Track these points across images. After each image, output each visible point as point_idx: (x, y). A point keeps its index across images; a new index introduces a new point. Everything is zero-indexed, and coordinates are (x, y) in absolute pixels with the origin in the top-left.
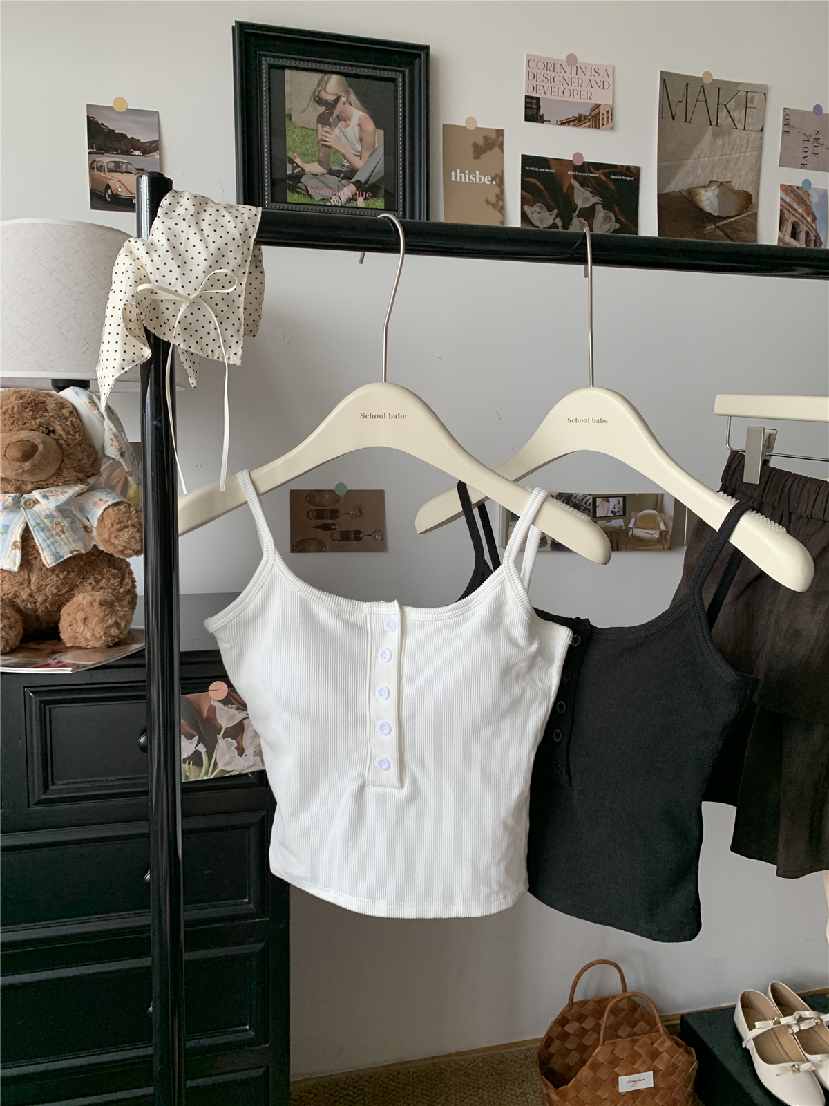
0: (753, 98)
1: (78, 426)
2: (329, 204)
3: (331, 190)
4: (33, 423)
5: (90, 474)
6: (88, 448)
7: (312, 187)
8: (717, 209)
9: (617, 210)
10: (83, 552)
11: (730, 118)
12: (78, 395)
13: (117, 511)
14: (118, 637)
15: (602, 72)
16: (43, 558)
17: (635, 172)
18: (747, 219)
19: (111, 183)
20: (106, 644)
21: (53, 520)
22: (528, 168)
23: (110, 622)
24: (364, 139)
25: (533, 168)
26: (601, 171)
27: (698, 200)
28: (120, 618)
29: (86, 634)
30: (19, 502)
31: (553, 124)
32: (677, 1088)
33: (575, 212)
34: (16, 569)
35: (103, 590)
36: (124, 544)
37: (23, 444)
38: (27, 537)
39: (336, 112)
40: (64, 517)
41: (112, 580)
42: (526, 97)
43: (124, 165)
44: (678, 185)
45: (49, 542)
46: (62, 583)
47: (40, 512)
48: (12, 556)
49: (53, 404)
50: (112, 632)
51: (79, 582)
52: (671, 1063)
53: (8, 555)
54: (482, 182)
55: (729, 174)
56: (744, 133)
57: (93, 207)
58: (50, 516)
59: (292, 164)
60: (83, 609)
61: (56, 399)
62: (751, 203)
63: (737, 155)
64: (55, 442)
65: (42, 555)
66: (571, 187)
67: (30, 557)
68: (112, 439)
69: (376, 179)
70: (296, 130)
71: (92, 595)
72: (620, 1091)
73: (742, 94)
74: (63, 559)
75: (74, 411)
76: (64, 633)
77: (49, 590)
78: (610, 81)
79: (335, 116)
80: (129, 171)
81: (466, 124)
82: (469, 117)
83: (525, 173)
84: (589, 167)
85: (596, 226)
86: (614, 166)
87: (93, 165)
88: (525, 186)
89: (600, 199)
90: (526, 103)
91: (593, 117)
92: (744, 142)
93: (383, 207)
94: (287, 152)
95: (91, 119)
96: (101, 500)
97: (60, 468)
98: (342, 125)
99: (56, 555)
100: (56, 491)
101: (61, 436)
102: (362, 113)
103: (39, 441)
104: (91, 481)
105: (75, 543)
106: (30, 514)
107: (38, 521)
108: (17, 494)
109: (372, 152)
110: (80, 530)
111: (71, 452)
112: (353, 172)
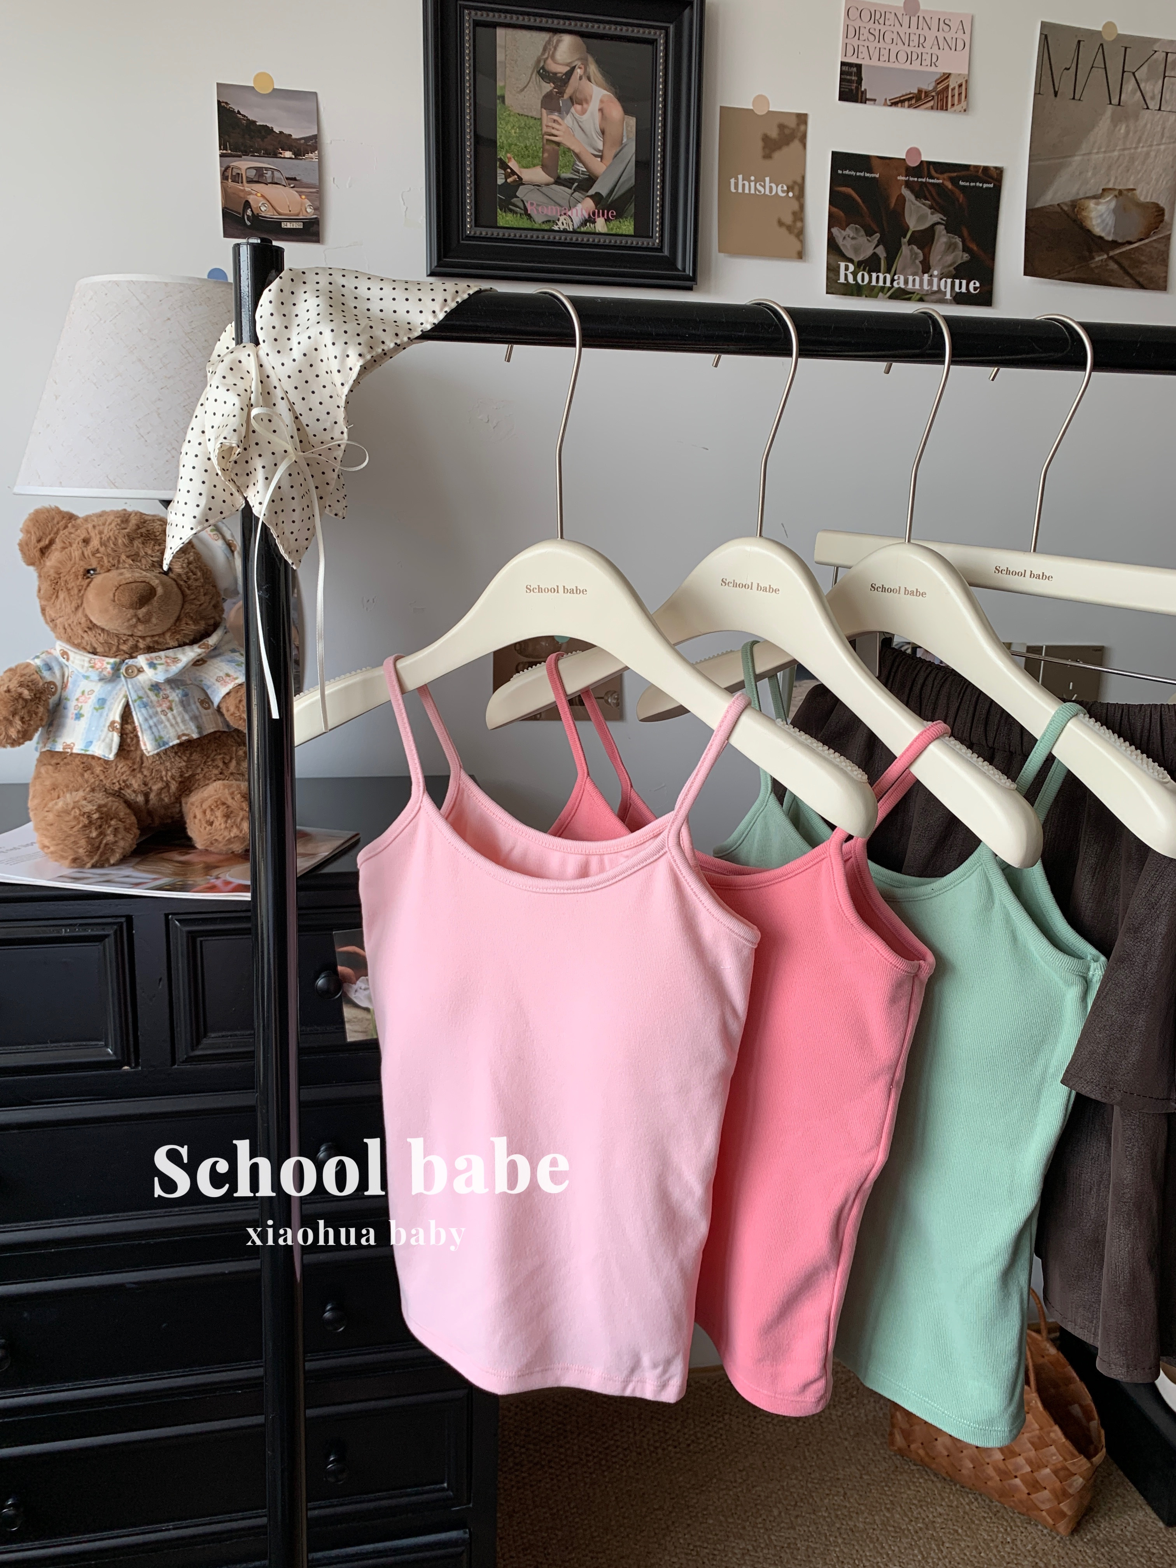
0: (1174, 63)
2: (556, 228)
3: (559, 208)
7: (532, 204)
8: (1112, 230)
9: (965, 233)
11: (1139, 93)
15: (955, 25)
16: (142, 743)
17: (995, 176)
18: (1155, 245)
19: (251, 198)
21: (159, 692)
22: (840, 172)
24: (607, 133)
25: (847, 172)
26: (946, 175)
27: (1085, 217)
30: (120, 670)
31: (879, 105)
33: (905, 237)
34: (111, 757)
37: (137, 587)
39: (569, 91)
42: (843, 64)
43: (270, 173)
44: (1057, 195)
45: (152, 722)
48: (107, 739)
53: (102, 737)
54: (774, 192)
55: (1132, 178)
56: (1158, 116)
57: (226, 234)
59: (505, 170)
62: (1162, 221)
63: (1145, 149)
64: (174, 583)
65: (141, 739)
66: (902, 199)
69: (621, 191)
70: (511, 119)
73: (1160, 56)
78: (967, 38)
79: (566, 96)
80: (276, 181)
81: (753, 105)
82: (759, 96)
83: (835, 180)
84: (928, 169)
85: (935, 256)
86: (966, 167)
87: (226, 174)
88: (835, 199)
89: (942, 217)
90: (842, 73)
91: (938, 94)
92: (1159, 128)
93: (632, 232)
94: (498, 152)
95: (223, 104)
96: (228, 675)
97: (179, 616)
98: (576, 111)
99: (159, 741)
100: (167, 657)
101: (179, 575)
102: (606, 92)
103: (157, 581)
104: (212, 640)
105: (185, 725)
106: (132, 684)
107: (141, 693)
108: (117, 660)
109: (618, 150)
110: (193, 706)
111: (193, 597)
112: (590, 180)
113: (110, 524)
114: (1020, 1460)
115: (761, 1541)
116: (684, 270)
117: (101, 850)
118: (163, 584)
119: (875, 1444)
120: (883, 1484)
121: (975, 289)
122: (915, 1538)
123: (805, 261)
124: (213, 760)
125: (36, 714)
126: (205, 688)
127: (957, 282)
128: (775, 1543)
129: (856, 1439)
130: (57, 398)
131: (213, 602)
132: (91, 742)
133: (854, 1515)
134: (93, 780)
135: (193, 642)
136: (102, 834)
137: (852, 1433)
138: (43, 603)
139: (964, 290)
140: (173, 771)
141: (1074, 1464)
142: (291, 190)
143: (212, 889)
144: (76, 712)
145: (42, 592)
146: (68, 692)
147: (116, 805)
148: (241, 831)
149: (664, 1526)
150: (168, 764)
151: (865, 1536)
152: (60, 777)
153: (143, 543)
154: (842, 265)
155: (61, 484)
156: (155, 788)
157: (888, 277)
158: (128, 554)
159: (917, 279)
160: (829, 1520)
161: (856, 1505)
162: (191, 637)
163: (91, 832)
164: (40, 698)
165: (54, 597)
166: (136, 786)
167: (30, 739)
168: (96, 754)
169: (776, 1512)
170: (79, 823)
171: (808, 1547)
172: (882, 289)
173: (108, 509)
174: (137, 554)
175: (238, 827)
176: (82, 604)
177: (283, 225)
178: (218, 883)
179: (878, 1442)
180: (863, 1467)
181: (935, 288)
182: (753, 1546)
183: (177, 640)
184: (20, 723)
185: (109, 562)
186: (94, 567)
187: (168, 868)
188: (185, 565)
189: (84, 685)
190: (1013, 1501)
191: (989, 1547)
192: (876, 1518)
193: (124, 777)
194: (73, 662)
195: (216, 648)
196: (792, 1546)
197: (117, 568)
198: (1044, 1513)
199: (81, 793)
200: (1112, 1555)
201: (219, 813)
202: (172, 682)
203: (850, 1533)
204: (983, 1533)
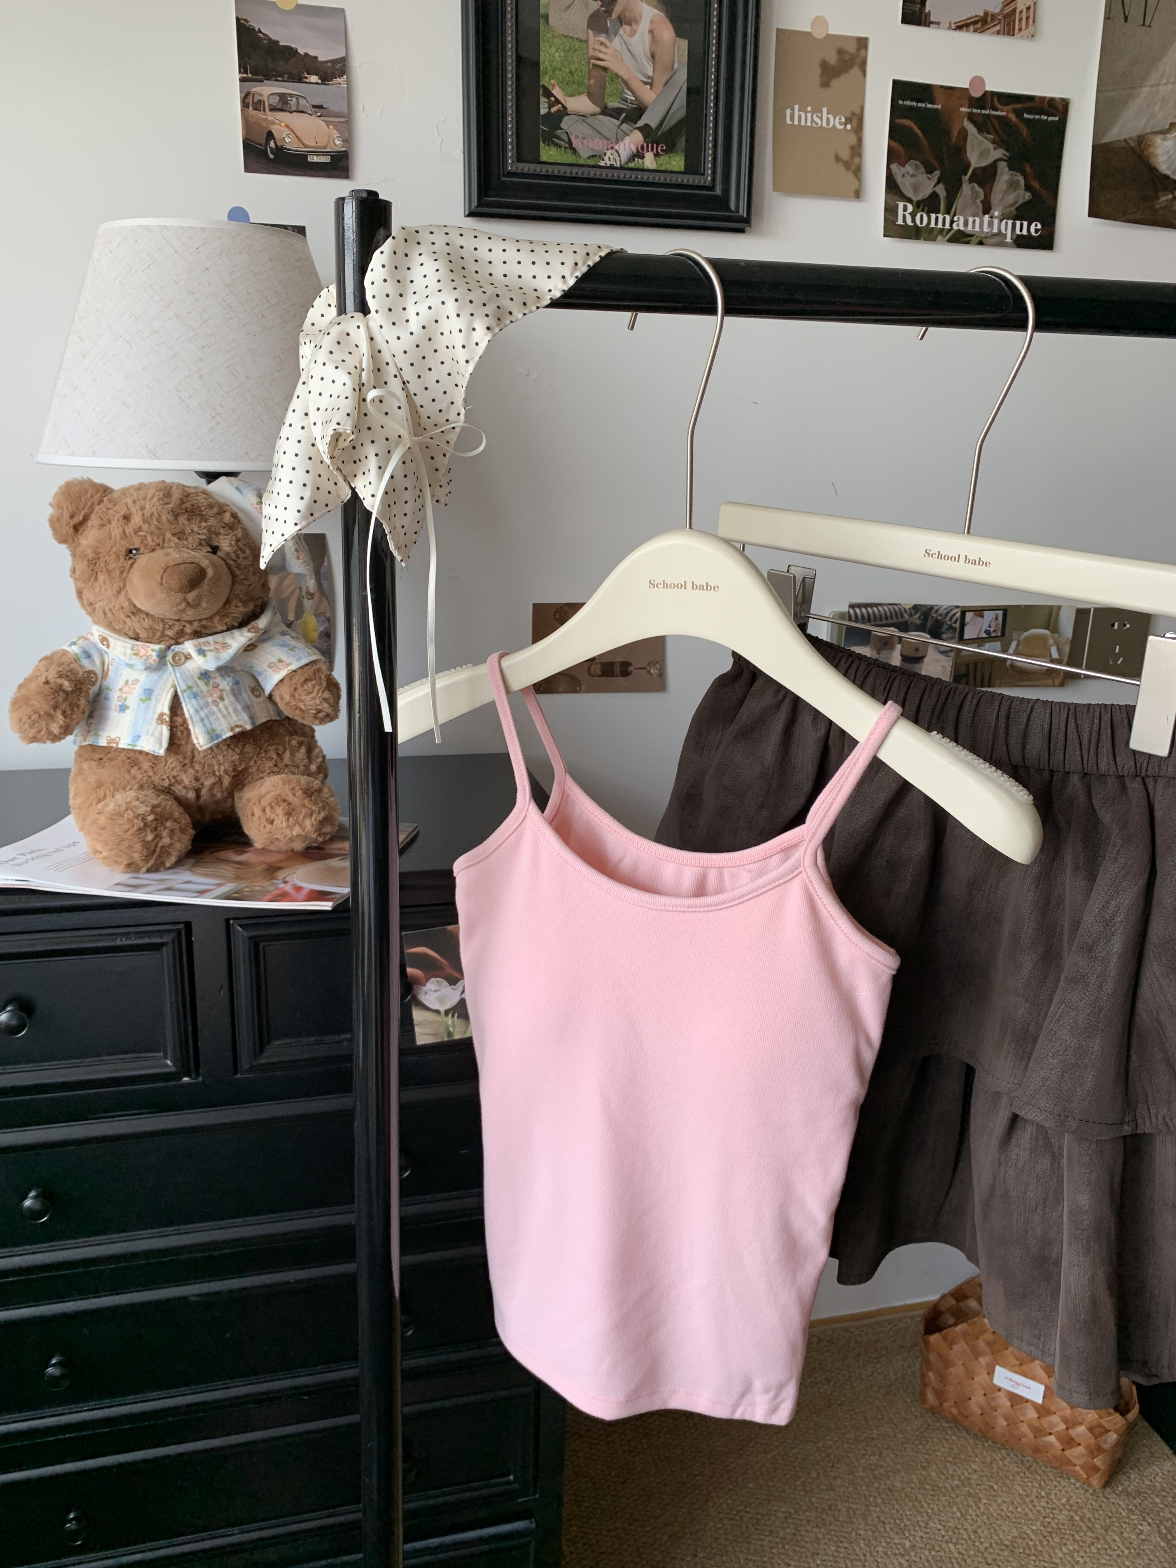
2: (602, 163)
3: (605, 142)
7: (577, 137)
9: (1028, 170)
16: (194, 736)
17: (1060, 107)
19: (274, 129)
21: (208, 681)
22: (901, 102)
24: (657, 58)
25: (908, 103)
26: (1010, 107)
30: (166, 657)
31: (943, 28)
33: (966, 174)
34: (162, 752)
37: (185, 568)
39: (617, 10)
43: (294, 100)
44: (1122, 130)
45: (203, 714)
48: (156, 733)
53: (151, 731)
54: (831, 125)
57: (248, 169)
59: (548, 98)
64: (223, 563)
65: (193, 732)
66: (964, 134)
69: (672, 123)
70: (556, 40)
79: (614, 16)
80: (301, 109)
81: (812, 28)
82: (818, 17)
83: (896, 111)
85: (996, 196)
86: (1031, 98)
87: (247, 101)
88: (894, 132)
89: (1005, 152)
91: (1005, 17)
93: (682, 168)
94: (541, 78)
95: (243, 21)
96: (280, 661)
97: (228, 598)
98: (625, 33)
99: (211, 734)
100: (216, 642)
101: (228, 554)
102: (657, 12)
103: (207, 562)
104: (262, 622)
105: (237, 716)
106: (180, 673)
107: (190, 683)
108: (162, 646)
109: (668, 77)
110: (245, 695)
111: (243, 577)
112: (639, 111)
113: (152, 498)
114: (1055, 1419)
115: (803, 1503)
116: (738, 211)
117: (157, 854)
118: (213, 564)
119: (906, 1402)
120: (917, 1442)
121: (1037, 231)
122: (952, 1495)
123: (862, 201)
124: (266, 752)
125: (78, 707)
126: (256, 675)
127: (1018, 223)
128: (816, 1505)
129: (887, 1398)
130: (84, 356)
131: (262, 582)
132: (139, 736)
133: (891, 1474)
134: (141, 776)
135: (242, 624)
136: (158, 837)
137: (882, 1392)
138: (80, 585)
139: (1025, 232)
140: (226, 765)
141: (1109, 1421)
142: (318, 120)
143: (283, 896)
144: (120, 703)
145: (78, 573)
146: (108, 682)
147: (170, 805)
148: (304, 829)
149: (705, 1492)
150: (220, 758)
151: (903, 1496)
152: (106, 773)
153: (189, 520)
154: (901, 205)
155: (94, 454)
156: (208, 783)
157: (948, 218)
158: (174, 531)
159: (977, 220)
160: (867, 1480)
161: (893, 1464)
162: (240, 620)
163: (146, 835)
164: (80, 689)
165: (93, 579)
166: (187, 782)
167: (71, 734)
168: (145, 750)
169: (814, 1474)
170: (133, 826)
171: (849, 1508)
172: (941, 231)
173: (146, 481)
174: (183, 532)
175: (300, 825)
176: (124, 586)
177: (310, 159)
178: (288, 888)
179: (909, 1401)
180: (897, 1426)
181: (995, 230)
182: (795, 1509)
183: (226, 624)
184: (62, 717)
185: (153, 541)
186: (137, 546)
187: (228, 870)
188: (233, 543)
189: (127, 674)
190: (1047, 1456)
191: (1025, 1503)
192: (914, 1476)
193: (174, 773)
194: (114, 649)
195: (266, 631)
196: (833, 1508)
197: (163, 548)
198: (1078, 1468)
199: (132, 794)
200: (1143, 1506)
201: (280, 811)
202: (224, 670)
203: (889, 1493)
204: (1018, 1488)
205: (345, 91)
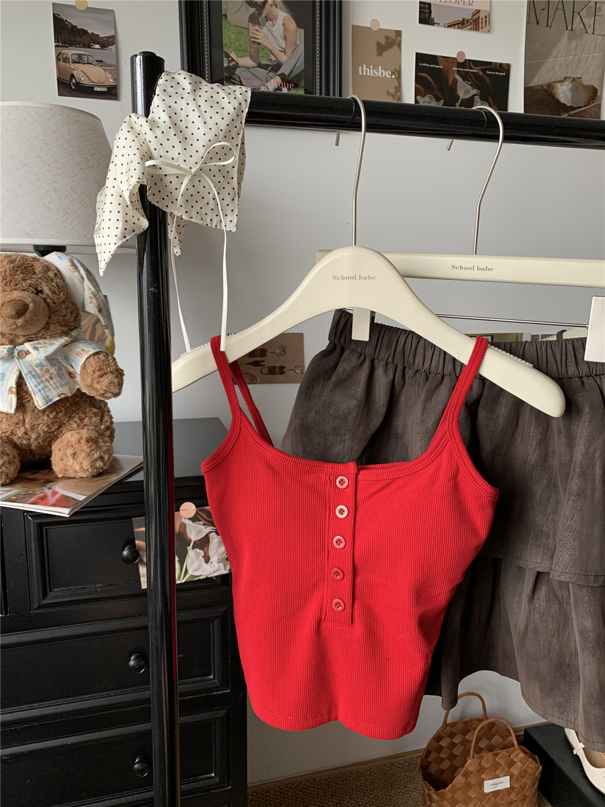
0: (600, 8)
1: (62, 286)
3: (260, 82)
4: (24, 284)
5: (72, 327)
6: (71, 305)
7: (244, 79)
8: (570, 100)
9: (491, 101)
10: (69, 395)
11: (582, 24)
12: (61, 259)
13: (97, 360)
14: (102, 468)
16: (35, 401)
17: (506, 69)
18: (593, 109)
19: (75, 73)
20: (92, 474)
21: (43, 368)
22: (420, 64)
23: (96, 456)
24: (287, 38)
25: (424, 65)
26: (479, 68)
27: (556, 93)
28: (104, 452)
29: (75, 467)
30: (13, 353)
31: (441, 27)
32: (527, 787)
33: (457, 102)
34: (12, 411)
35: (87, 427)
36: (105, 388)
37: (15, 304)
38: (20, 383)
39: (265, 13)
40: (51, 365)
41: (94, 418)
43: (86, 57)
44: (540, 80)
45: (40, 387)
46: (52, 422)
47: (32, 362)
48: (8, 400)
49: (40, 267)
50: (98, 464)
51: (66, 421)
52: (523, 769)
53: (5, 400)
54: (384, 75)
55: (580, 71)
56: (593, 37)
57: (60, 94)
58: (40, 365)
59: (228, 58)
60: (72, 446)
61: (42, 263)
62: (596, 96)
63: (586, 55)
64: (43, 300)
65: (34, 399)
66: (455, 81)
67: (24, 401)
68: (91, 298)
69: (298, 71)
70: (231, 28)
71: (79, 433)
72: (485, 792)
73: (592, 4)
74: (52, 402)
75: (58, 274)
76: (55, 465)
77: (41, 428)
79: (263, 16)
80: (90, 62)
81: (371, 25)
82: (374, 19)
83: (418, 69)
84: (470, 65)
86: (491, 63)
87: (59, 57)
88: (418, 80)
89: (477, 91)
90: (420, 8)
91: (474, 21)
92: (593, 44)
94: (224, 48)
95: (56, 15)
96: (83, 350)
97: (47, 322)
98: (269, 24)
99: (46, 399)
100: (44, 343)
101: (48, 295)
102: (286, 14)
103: (30, 300)
104: (74, 333)
105: (62, 388)
106: (23, 363)
107: (30, 369)
109: (294, 48)
110: (66, 376)
111: (57, 309)
112: (278, 66)
118: (34, 302)
142: (99, 68)
177: (95, 89)
202: (49, 360)
205: (115, 52)
